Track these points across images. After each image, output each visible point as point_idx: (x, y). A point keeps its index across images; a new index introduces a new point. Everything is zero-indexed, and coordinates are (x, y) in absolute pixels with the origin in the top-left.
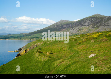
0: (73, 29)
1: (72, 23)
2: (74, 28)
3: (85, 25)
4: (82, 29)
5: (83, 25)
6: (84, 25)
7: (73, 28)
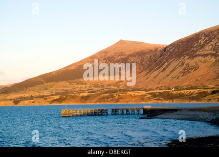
0: (161, 69)
1: (156, 50)
2: (166, 64)
3: (205, 56)
4: (195, 68)
5: (196, 56)
6: (199, 55)
7: (163, 65)
